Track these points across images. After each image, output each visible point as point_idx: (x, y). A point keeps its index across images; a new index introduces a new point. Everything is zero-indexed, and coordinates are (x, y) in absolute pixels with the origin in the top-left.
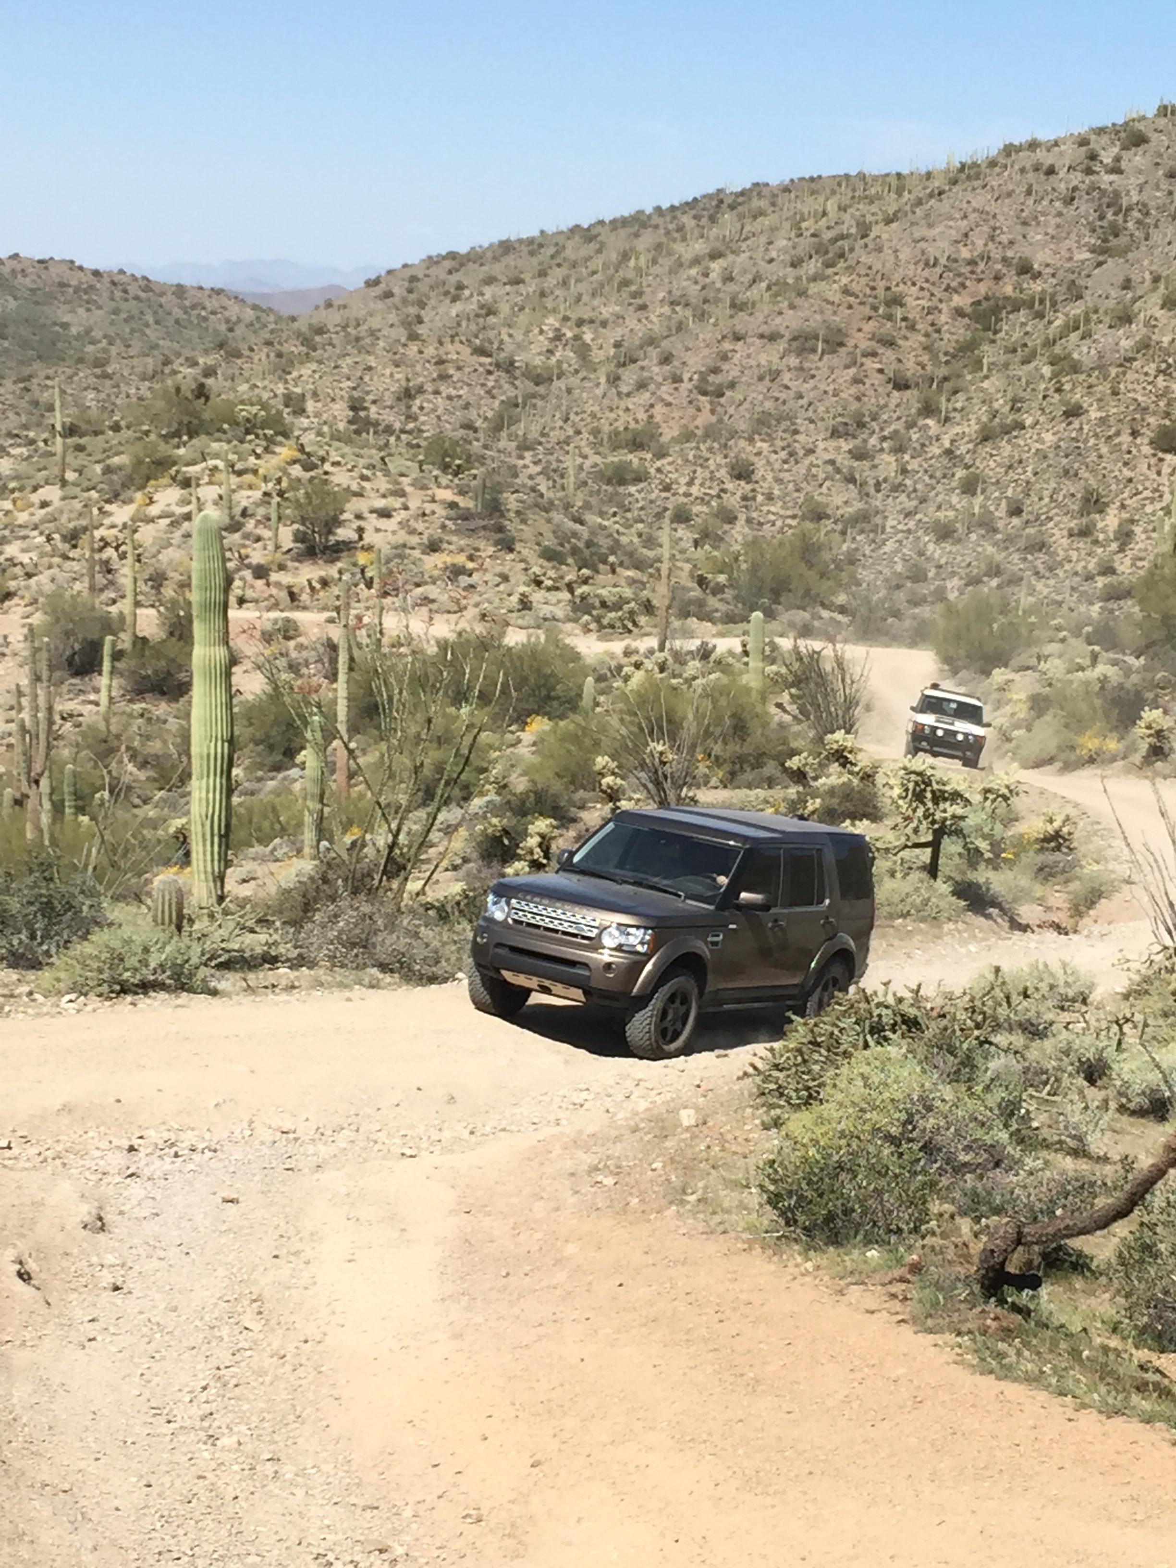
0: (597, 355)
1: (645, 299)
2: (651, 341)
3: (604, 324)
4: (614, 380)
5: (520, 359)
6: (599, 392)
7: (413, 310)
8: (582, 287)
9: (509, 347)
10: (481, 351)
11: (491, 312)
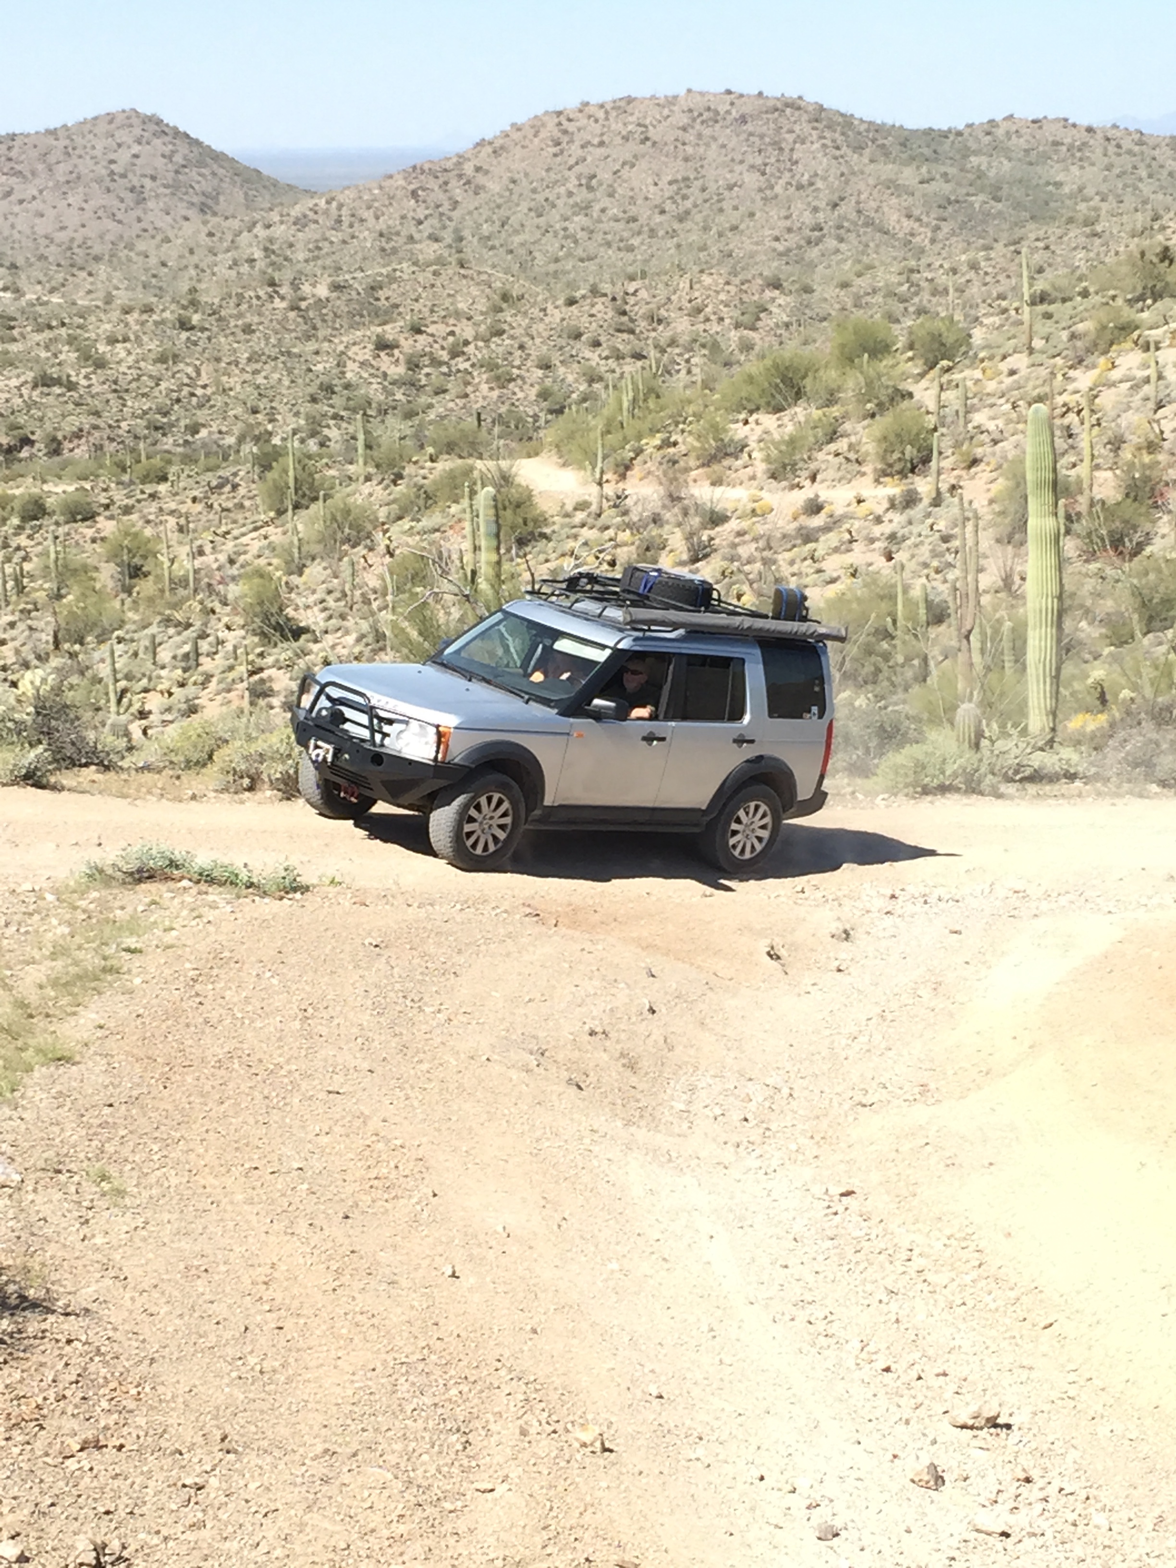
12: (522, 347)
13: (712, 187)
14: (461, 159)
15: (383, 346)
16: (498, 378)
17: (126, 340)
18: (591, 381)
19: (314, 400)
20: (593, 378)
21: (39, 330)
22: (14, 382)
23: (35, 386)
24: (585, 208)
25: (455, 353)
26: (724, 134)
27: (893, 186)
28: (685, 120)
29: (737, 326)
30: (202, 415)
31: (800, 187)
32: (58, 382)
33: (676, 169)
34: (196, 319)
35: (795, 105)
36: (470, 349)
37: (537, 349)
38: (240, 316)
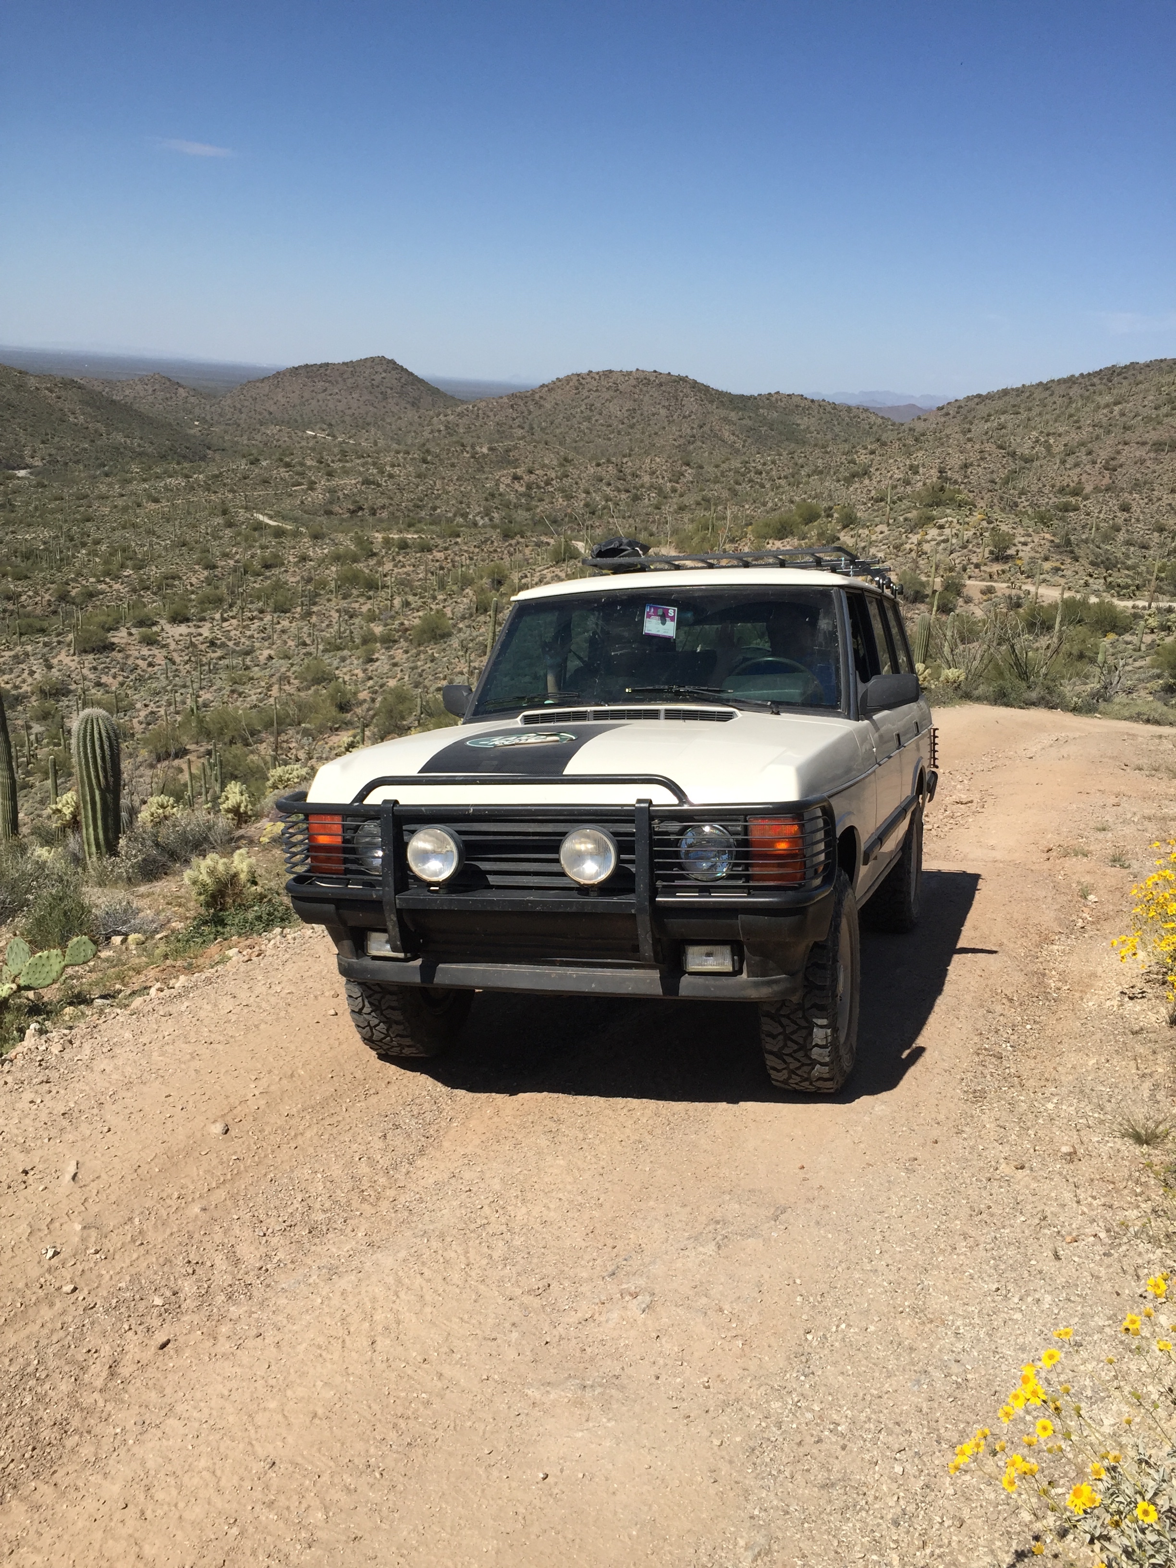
0: (1055, 450)
1: (1081, 424)
2: (1083, 444)
3: (1060, 435)
4: (1063, 462)
5: (1019, 451)
6: (1056, 467)
7: (967, 426)
8: (1048, 417)
9: (1014, 445)
10: (1001, 447)
11: (1004, 427)
12: (577, 483)
13: (646, 414)
14: (534, 392)
15: (516, 478)
16: (566, 496)
17: (399, 465)
18: (607, 501)
19: (487, 500)
20: (607, 499)
21: (359, 458)
22: (353, 482)
23: (363, 484)
24: (589, 419)
25: (548, 483)
26: (653, 391)
27: (726, 420)
28: (635, 382)
29: (670, 481)
30: (438, 503)
31: (685, 417)
32: (373, 483)
33: (629, 405)
34: (429, 458)
35: (683, 380)
36: (554, 482)
37: (583, 484)
38: (449, 459)
